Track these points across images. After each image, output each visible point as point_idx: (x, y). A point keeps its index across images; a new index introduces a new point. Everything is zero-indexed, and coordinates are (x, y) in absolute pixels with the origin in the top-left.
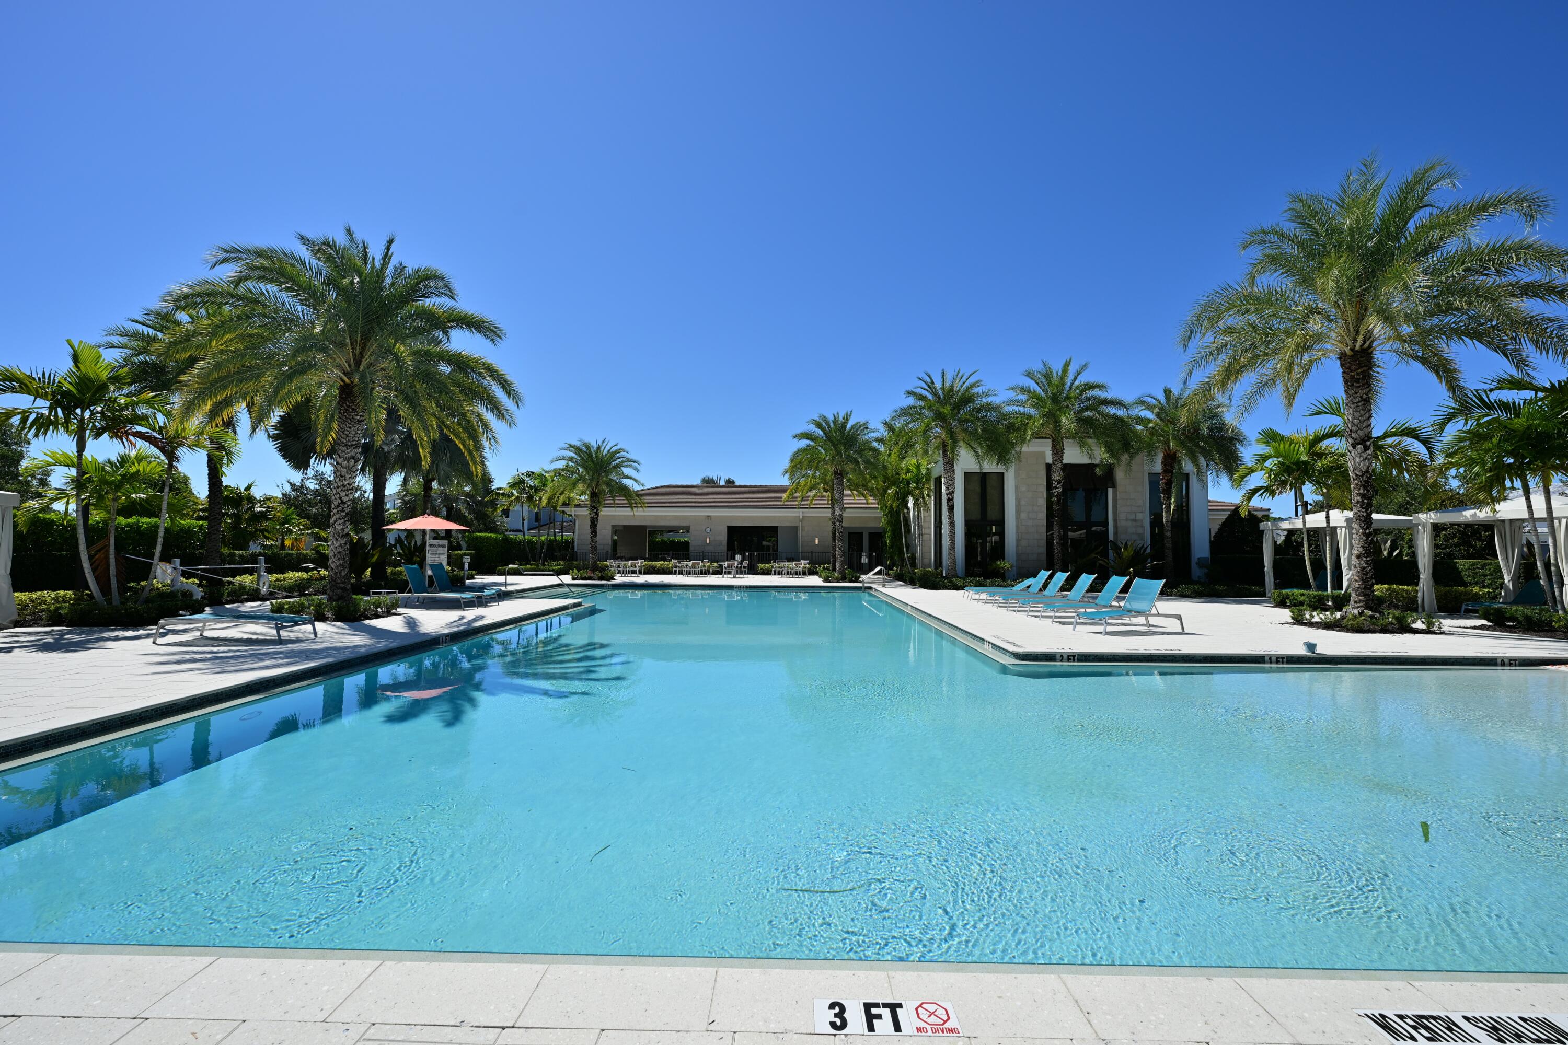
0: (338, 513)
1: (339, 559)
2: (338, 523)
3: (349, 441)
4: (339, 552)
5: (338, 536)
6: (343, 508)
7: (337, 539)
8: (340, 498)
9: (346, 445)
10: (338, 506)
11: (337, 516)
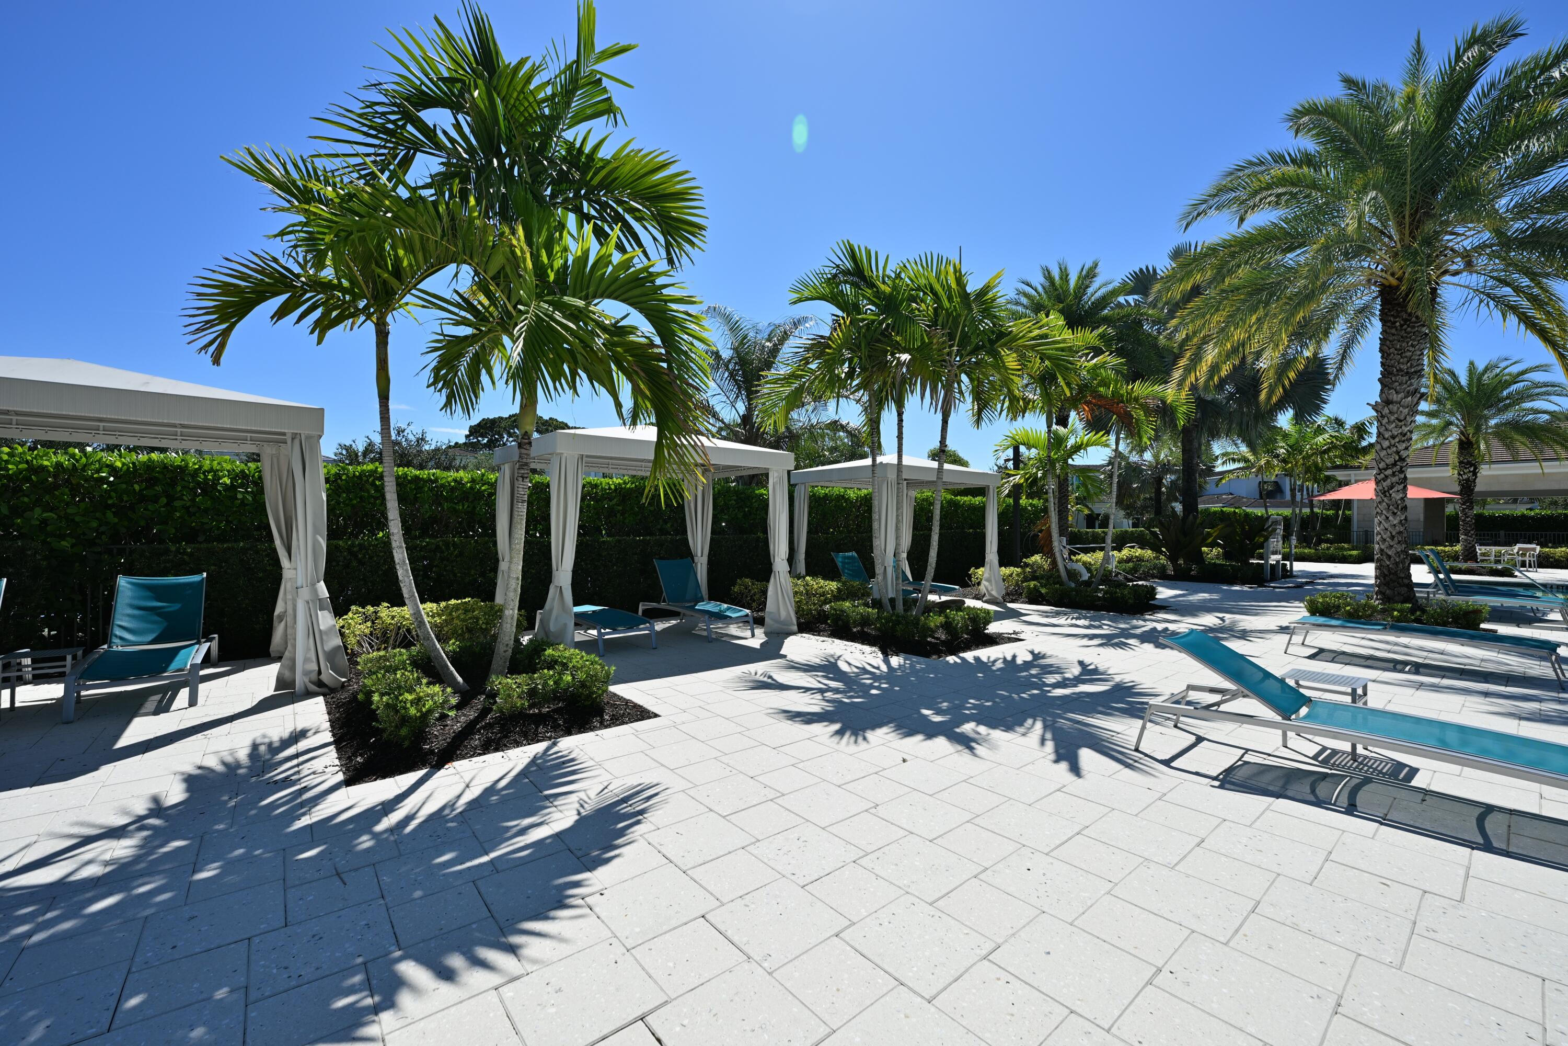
0: (1394, 474)
1: (1399, 542)
2: (1395, 489)
3: (1412, 366)
4: (1400, 533)
5: (1397, 508)
6: (1401, 467)
7: (1394, 514)
8: (1398, 453)
9: (1407, 373)
10: (1395, 464)
11: (1394, 479)
